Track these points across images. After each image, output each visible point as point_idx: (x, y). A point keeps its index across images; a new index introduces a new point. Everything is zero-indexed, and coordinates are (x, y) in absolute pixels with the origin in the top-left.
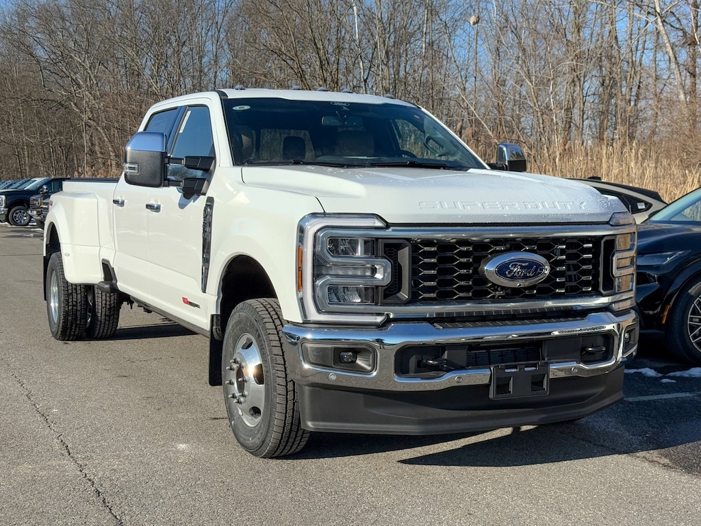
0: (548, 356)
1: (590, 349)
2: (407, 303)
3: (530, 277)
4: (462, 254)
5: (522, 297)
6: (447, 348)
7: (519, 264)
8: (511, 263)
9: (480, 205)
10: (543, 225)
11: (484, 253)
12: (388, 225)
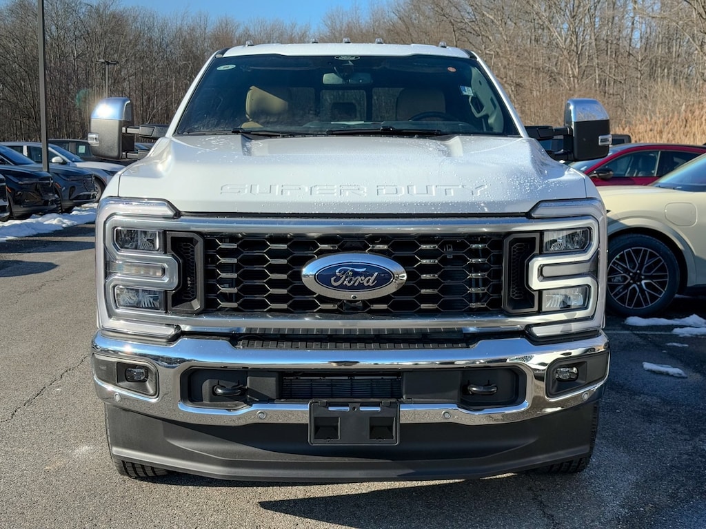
0: (406, 393)
1: (474, 389)
2: (199, 313)
3: (369, 287)
4: (275, 254)
5: (368, 312)
6: (248, 374)
7: (351, 269)
8: (337, 267)
9: (307, 189)
10: (402, 217)
11: (309, 253)
12: (178, 214)
